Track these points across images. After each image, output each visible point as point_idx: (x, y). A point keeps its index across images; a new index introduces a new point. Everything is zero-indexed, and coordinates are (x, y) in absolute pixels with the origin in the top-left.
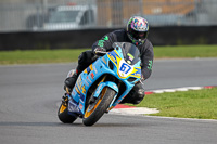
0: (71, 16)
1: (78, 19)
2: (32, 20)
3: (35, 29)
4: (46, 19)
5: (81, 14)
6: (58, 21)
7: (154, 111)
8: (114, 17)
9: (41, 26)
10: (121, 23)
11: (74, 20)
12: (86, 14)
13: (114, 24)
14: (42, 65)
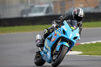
0: (41, 9)
1: (45, 11)
2: (23, 12)
3: (25, 16)
4: (30, 11)
5: (46, 9)
6: (35, 12)
7: (81, 53)
8: (61, 9)
9: (27, 14)
10: (64, 12)
12: (48, 8)
13: (61, 12)
14: (28, 32)
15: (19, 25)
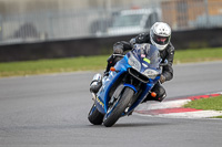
1: (143, 23)
2: (96, 25)
3: (99, 34)
4: (110, 24)
5: (145, 18)
6: (123, 25)
8: (179, 19)
9: (105, 31)
10: (186, 24)
11: (139, 24)
12: (150, 17)
13: (179, 25)
15: (86, 55)
